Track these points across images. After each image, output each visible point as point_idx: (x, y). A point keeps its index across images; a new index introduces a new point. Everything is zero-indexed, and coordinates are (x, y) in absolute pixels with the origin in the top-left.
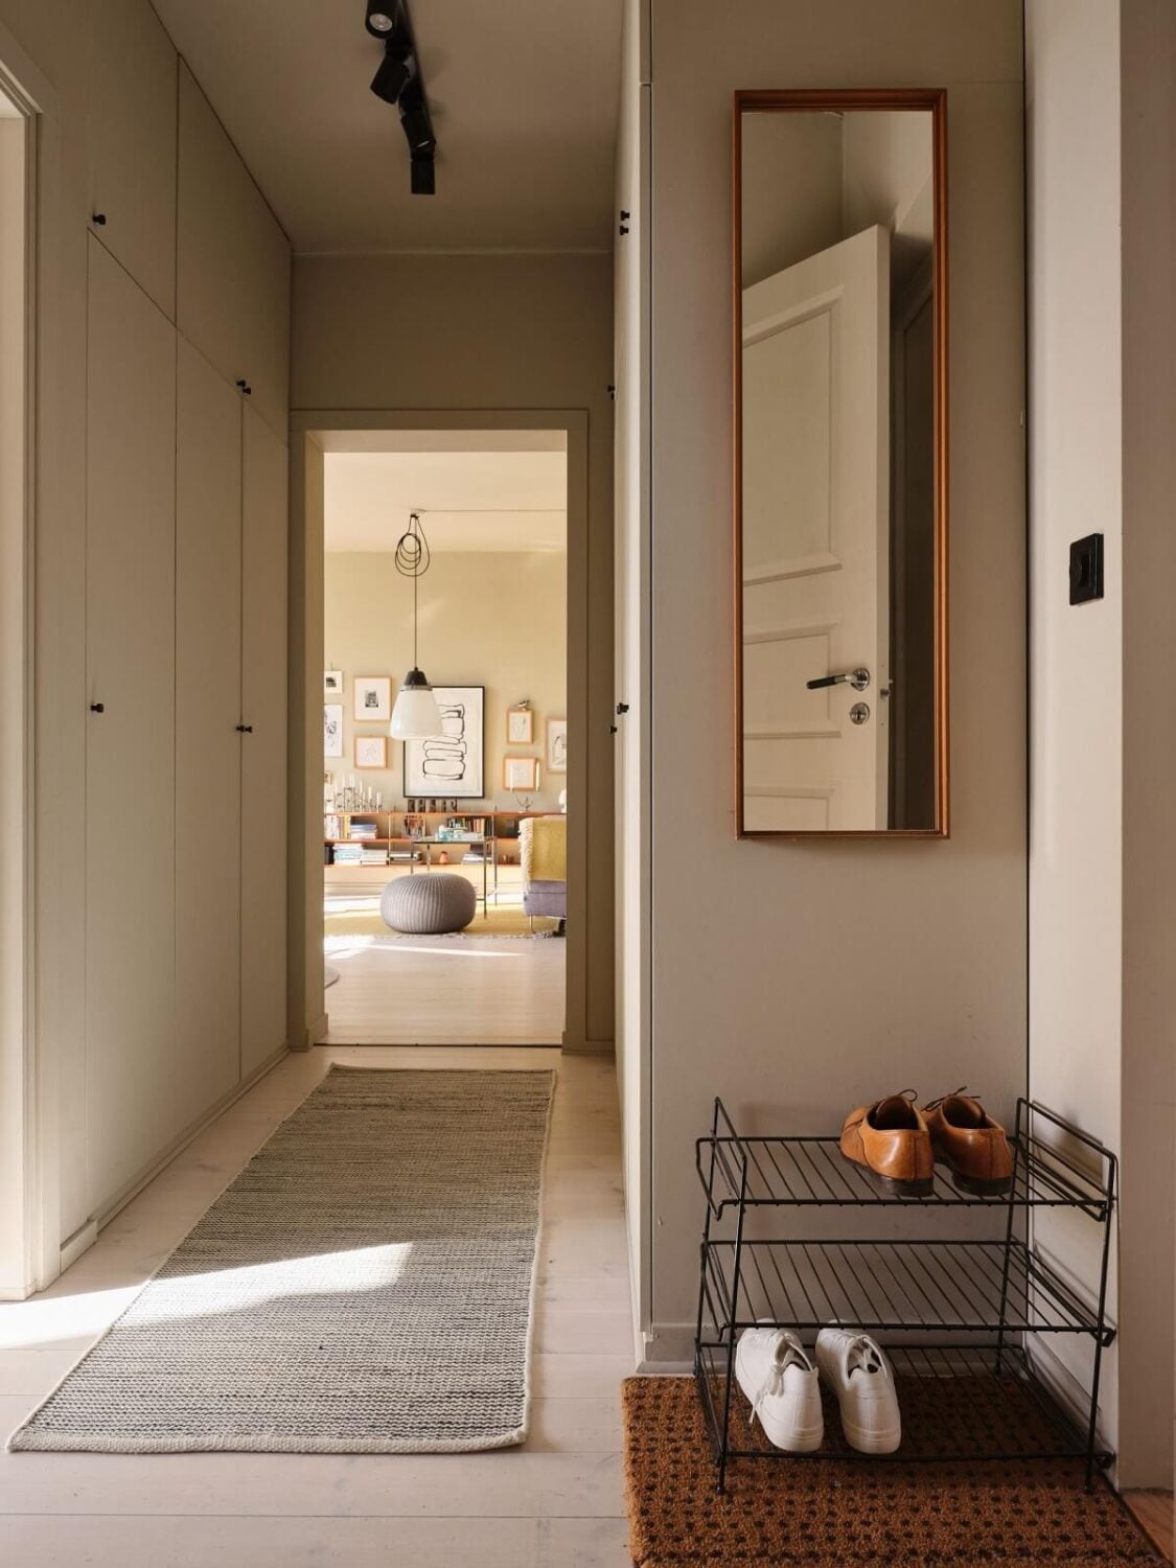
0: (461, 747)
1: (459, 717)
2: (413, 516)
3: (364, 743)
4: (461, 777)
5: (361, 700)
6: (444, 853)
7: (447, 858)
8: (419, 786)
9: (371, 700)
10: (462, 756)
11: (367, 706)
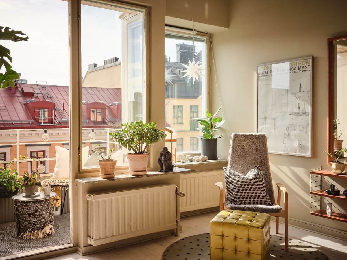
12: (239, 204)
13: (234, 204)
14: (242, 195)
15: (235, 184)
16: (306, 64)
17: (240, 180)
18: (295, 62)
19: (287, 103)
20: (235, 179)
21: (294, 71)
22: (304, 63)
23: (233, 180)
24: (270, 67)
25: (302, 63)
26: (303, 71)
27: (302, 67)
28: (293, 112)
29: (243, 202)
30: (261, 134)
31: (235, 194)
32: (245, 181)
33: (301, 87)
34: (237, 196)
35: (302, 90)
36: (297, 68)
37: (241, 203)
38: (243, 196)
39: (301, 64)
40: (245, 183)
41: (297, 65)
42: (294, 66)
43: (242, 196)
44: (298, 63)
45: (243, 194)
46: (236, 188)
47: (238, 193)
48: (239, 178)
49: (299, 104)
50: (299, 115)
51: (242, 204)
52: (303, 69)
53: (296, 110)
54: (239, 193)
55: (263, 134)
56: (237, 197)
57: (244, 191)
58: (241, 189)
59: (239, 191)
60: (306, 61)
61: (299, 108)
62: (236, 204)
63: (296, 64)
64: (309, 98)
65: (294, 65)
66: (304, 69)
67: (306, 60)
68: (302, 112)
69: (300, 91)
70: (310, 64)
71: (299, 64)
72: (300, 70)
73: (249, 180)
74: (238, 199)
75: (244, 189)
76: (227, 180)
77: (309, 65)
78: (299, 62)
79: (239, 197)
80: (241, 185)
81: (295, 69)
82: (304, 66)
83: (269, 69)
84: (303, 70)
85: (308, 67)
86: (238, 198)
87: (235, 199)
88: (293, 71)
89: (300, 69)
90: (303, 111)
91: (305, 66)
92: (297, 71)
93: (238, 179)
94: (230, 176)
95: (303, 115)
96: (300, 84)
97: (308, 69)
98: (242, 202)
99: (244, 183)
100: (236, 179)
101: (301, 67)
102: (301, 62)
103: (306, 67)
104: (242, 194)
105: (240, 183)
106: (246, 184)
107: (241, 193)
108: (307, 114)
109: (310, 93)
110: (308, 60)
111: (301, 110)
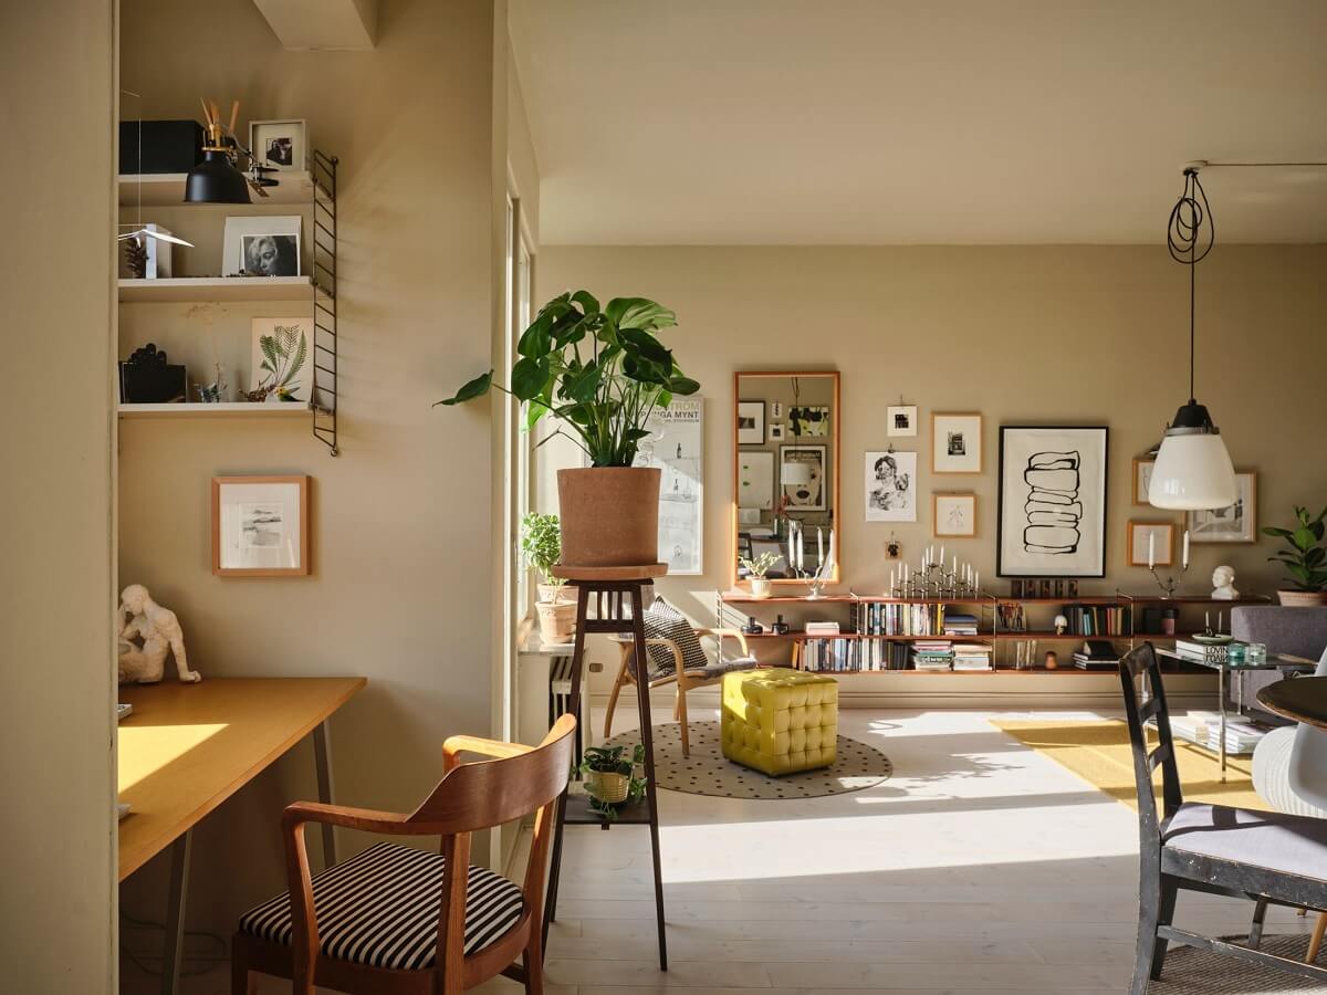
0: (1075, 509)
1: (1072, 468)
2: (1186, 173)
3: (945, 503)
4: (1074, 549)
5: (942, 445)
6: (1053, 654)
7: (1055, 661)
8: (1018, 561)
9: (956, 445)
10: (1076, 521)
11: (950, 453)
16: (692, 409)
21: (666, 418)
22: (686, 406)
26: (685, 421)
27: (683, 412)
33: (679, 449)
35: (682, 453)
36: (673, 414)
39: (680, 407)
41: (672, 409)
42: (667, 409)
44: (674, 406)
49: (676, 480)
50: (677, 501)
52: (685, 417)
53: (670, 491)
60: (690, 404)
61: (676, 488)
64: (697, 470)
66: (687, 418)
69: (679, 457)
70: (699, 410)
71: (677, 407)
72: (679, 418)
77: (696, 411)
78: (677, 404)
81: (668, 416)
82: (686, 412)
84: (685, 419)
85: (694, 414)
90: (685, 494)
91: (689, 413)
95: (684, 500)
96: (679, 444)
97: (694, 418)
101: (680, 413)
103: (691, 415)
108: (692, 499)
109: (699, 463)
110: (695, 403)
111: (680, 491)
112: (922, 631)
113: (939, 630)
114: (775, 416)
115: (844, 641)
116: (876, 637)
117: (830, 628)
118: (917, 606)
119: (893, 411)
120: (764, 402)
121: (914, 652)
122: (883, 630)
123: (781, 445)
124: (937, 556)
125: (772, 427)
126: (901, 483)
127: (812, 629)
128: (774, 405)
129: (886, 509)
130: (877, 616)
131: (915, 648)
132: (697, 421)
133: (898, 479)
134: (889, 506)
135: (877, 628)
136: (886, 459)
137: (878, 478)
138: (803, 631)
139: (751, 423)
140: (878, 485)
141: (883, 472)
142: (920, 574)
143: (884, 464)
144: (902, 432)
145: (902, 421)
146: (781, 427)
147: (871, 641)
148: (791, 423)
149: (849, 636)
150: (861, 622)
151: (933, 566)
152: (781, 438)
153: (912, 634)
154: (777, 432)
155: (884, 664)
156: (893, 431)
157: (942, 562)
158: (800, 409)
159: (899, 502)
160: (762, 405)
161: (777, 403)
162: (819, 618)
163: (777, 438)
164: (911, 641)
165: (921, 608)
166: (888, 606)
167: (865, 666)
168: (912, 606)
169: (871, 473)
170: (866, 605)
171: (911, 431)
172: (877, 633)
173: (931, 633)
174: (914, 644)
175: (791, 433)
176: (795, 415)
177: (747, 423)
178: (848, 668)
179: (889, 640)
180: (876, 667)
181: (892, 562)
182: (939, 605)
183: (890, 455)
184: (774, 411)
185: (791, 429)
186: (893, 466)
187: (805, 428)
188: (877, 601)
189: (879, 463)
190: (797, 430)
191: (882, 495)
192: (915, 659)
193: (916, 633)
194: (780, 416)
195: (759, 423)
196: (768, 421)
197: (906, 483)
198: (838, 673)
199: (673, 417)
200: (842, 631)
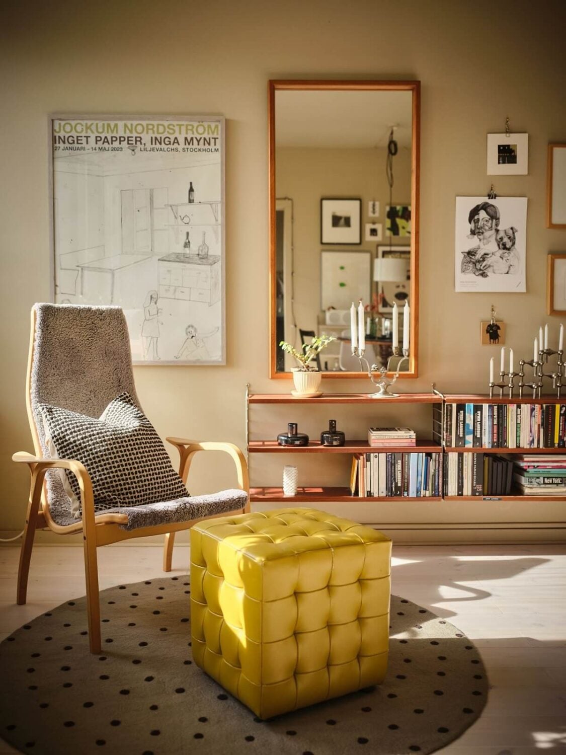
12: (119, 504)
13: (105, 507)
14: (124, 477)
15: (95, 448)
16: (208, 134)
17: (107, 436)
18: (175, 123)
19: (152, 230)
20: (90, 436)
21: (171, 146)
22: (201, 130)
23: (86, 437)
24: (95, 125)
25: (195, 130)
26: (199, 150)
27: (196, 138)
28: (169, 255)
29: (128, 498)
30: (113, 307)
31: (102, 480)
32: (124, 437)
33: (191, 190)
34: (107, 483)
35: (196, 196)
36: (181, 140)
37: (123, 503)
38: (127, 479)
39: (192, 130)
40: (125, 441)
41: (180, 133)
42: (173, 133)
43: (123, 480)
44: (183, 128)
45: (125, 475)
46: (100, 461)
47: (111, 475)
48: (103, 431)
49: (188, 234)
50: (189, 263)
51: (126, 503)
52: (198, 144)
53: (179, 249)
54: (112, 472)
55: (116, 307)
56: (109, 488)
57: (126, 465)
58: (117, 462)
59: (111, 468)
60: (206, 126)
61: (187, 245)
62: (110, 508)
63: (177, 128)
64: (217, 220)
65: (171, 131)
66: (201, 146)
67: (206, 124)
68: (198, 255)
69: (191, 201)
71: (187, 130)
72: (191, 146)
73: (133, 431)
74: (114, 491)
75: (124, 460)
76: (63, 443)
77: (215, 136)
78: (187, 126)
79: (117, 486)
80: (115, 450)
81: (174, 142)
82: (201, 138)
83: (92, 132)
84: (199, 147)
85: (212, 141)
86: (111, 489)
87: (103, 493)
88: (169, 146)
89: (189, 144)
90: (200, 253)
91: (205, 139)
92: (180, 148)
93: (101, 433)
94: (71, 426)
95: (199, 262)
96: (191, 183)
97: (212, 147)
98: (124, 499)
99: (122, 442)
100: (94, 435)
101: (192, 139)
102: (193, 127)
103: (207, 142)
104: (122, 475)
105: (110, 444)
106: (127, 446)
107: (119, 473)
108: (211, 260)
109: (219, 208)
110: (213, 125)
111: (194, 248)
112: (532, 442)
113: (556, 441)
114: (371, 214)
115: (422, 456)
116: (468, 450)
117: (404, 438)
118: (526, 408)
119: (495, 141)
120: (360, 200)
121: (521, 471)
122: (477, 440)
123: (378, 245)
124: (554, 340)
125: (368, 227)
126: (506, 240)
127: (377, 438)
128: (371, 204)
129: (484, 275)
130: (470, 420)
131: (522, 464)
132: (217, 150)
133: (502, 234)
134: (489, 272)
135: (469, 438)
136: (485, 207)
137: (473, 233)
138: (366, 443)
139: (347, 222)
140: (474, 243)
141: (480, 224)
142: (531, 363)
143: (482, 214)
144: (508, 169)
145: (507, 154)
146: (379, 227)
147: (461, 456)
148: (388, 223)
149: (429, 449)
150: (449, 430)
151: (549, 353)
152: (378, 238)
153: (518, 447)
154: (374, 232)
155: (479, 488)
156: (494, 168)
157: (561, 348)
158: (398, 208)
159: (502, 266)
160: (357, 203)
161: (374, 201)
162: (389, 425)
163: (373, 239)
164: (517, 455)
165: (532, 410)
166: (486, 406)
167: (452, 489)
168: (519, 407)
169: (463, 226)
170: (454, 405)
171: (520, 167)
172: (469, 445)
173: (546, 445)
174: (522, 459)
175: (388, 233)
176: (392, 214)
177: (342, 221)
178: (428, 493)
179: (486, 455)
180: (467, 491)
181: (492, 347)
182: (558, 406)
183: (491, 202)
184: (371, 209)
185: (389, 229)
186: (494, 217)
187: (403, 228)
188: (470, 401)
189: (474, 213)
190: (395, 229)
191: (478, 256)
192: (524, 481)
193: (525, 444)
194: (377, 215)
195: (355, 222)
196: (365, 219)
197: (512, 239)
198: (413, 499)
199: (182, 145)
200: (421, 441)
